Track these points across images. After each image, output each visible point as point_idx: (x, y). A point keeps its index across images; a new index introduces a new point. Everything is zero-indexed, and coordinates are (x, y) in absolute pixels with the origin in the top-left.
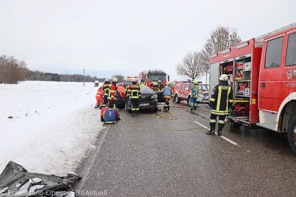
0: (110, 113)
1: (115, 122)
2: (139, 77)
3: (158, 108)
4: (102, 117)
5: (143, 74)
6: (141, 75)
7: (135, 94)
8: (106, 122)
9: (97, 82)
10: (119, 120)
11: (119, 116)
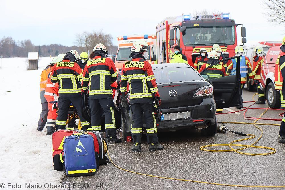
0: (80, 144)
1: (95, 170)
2: (155, 38)
3: (216, 123)
4: (56, 159)
5: (168, 28)
6: (161, 28)
7: (137, 86)
8: (70, 172)
9: (33, 56)
10: (106, 164)
11: (104, 154)
